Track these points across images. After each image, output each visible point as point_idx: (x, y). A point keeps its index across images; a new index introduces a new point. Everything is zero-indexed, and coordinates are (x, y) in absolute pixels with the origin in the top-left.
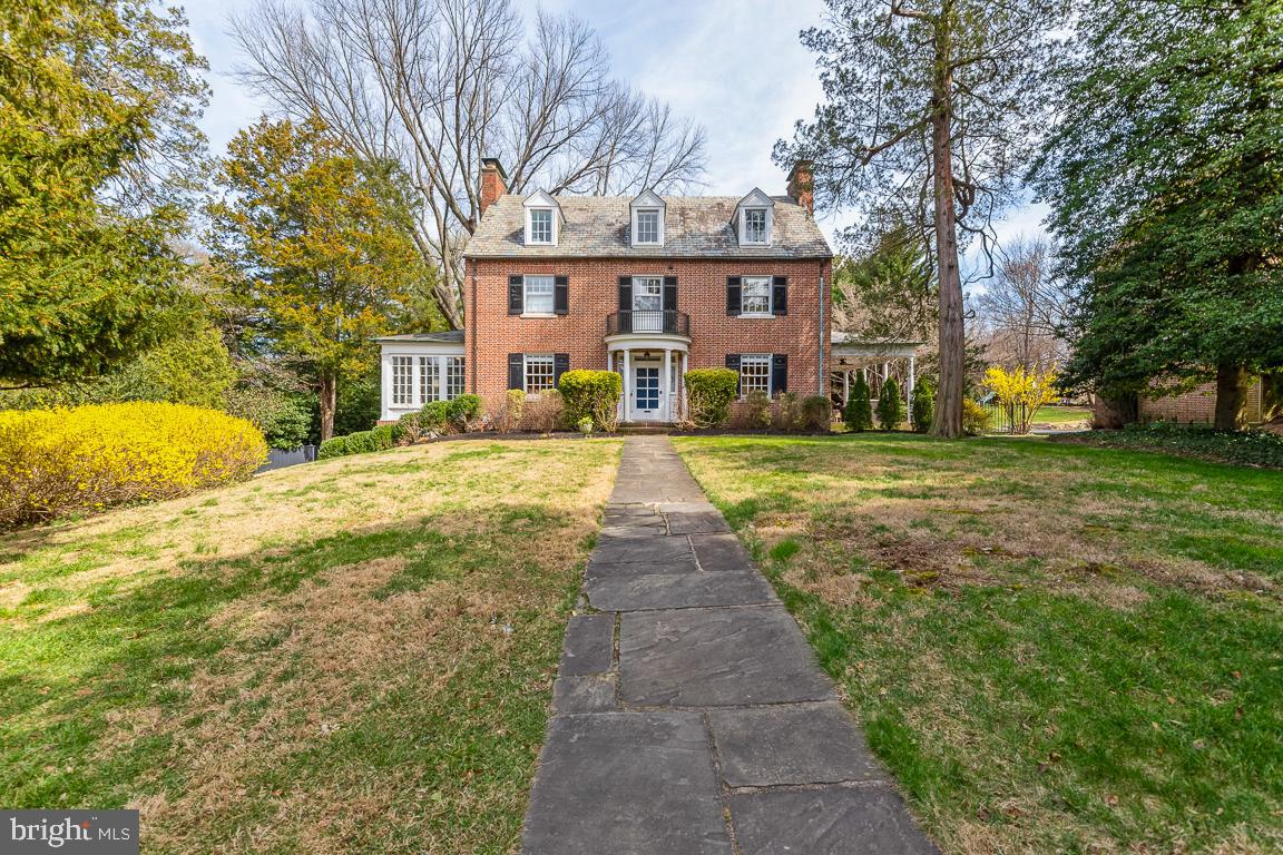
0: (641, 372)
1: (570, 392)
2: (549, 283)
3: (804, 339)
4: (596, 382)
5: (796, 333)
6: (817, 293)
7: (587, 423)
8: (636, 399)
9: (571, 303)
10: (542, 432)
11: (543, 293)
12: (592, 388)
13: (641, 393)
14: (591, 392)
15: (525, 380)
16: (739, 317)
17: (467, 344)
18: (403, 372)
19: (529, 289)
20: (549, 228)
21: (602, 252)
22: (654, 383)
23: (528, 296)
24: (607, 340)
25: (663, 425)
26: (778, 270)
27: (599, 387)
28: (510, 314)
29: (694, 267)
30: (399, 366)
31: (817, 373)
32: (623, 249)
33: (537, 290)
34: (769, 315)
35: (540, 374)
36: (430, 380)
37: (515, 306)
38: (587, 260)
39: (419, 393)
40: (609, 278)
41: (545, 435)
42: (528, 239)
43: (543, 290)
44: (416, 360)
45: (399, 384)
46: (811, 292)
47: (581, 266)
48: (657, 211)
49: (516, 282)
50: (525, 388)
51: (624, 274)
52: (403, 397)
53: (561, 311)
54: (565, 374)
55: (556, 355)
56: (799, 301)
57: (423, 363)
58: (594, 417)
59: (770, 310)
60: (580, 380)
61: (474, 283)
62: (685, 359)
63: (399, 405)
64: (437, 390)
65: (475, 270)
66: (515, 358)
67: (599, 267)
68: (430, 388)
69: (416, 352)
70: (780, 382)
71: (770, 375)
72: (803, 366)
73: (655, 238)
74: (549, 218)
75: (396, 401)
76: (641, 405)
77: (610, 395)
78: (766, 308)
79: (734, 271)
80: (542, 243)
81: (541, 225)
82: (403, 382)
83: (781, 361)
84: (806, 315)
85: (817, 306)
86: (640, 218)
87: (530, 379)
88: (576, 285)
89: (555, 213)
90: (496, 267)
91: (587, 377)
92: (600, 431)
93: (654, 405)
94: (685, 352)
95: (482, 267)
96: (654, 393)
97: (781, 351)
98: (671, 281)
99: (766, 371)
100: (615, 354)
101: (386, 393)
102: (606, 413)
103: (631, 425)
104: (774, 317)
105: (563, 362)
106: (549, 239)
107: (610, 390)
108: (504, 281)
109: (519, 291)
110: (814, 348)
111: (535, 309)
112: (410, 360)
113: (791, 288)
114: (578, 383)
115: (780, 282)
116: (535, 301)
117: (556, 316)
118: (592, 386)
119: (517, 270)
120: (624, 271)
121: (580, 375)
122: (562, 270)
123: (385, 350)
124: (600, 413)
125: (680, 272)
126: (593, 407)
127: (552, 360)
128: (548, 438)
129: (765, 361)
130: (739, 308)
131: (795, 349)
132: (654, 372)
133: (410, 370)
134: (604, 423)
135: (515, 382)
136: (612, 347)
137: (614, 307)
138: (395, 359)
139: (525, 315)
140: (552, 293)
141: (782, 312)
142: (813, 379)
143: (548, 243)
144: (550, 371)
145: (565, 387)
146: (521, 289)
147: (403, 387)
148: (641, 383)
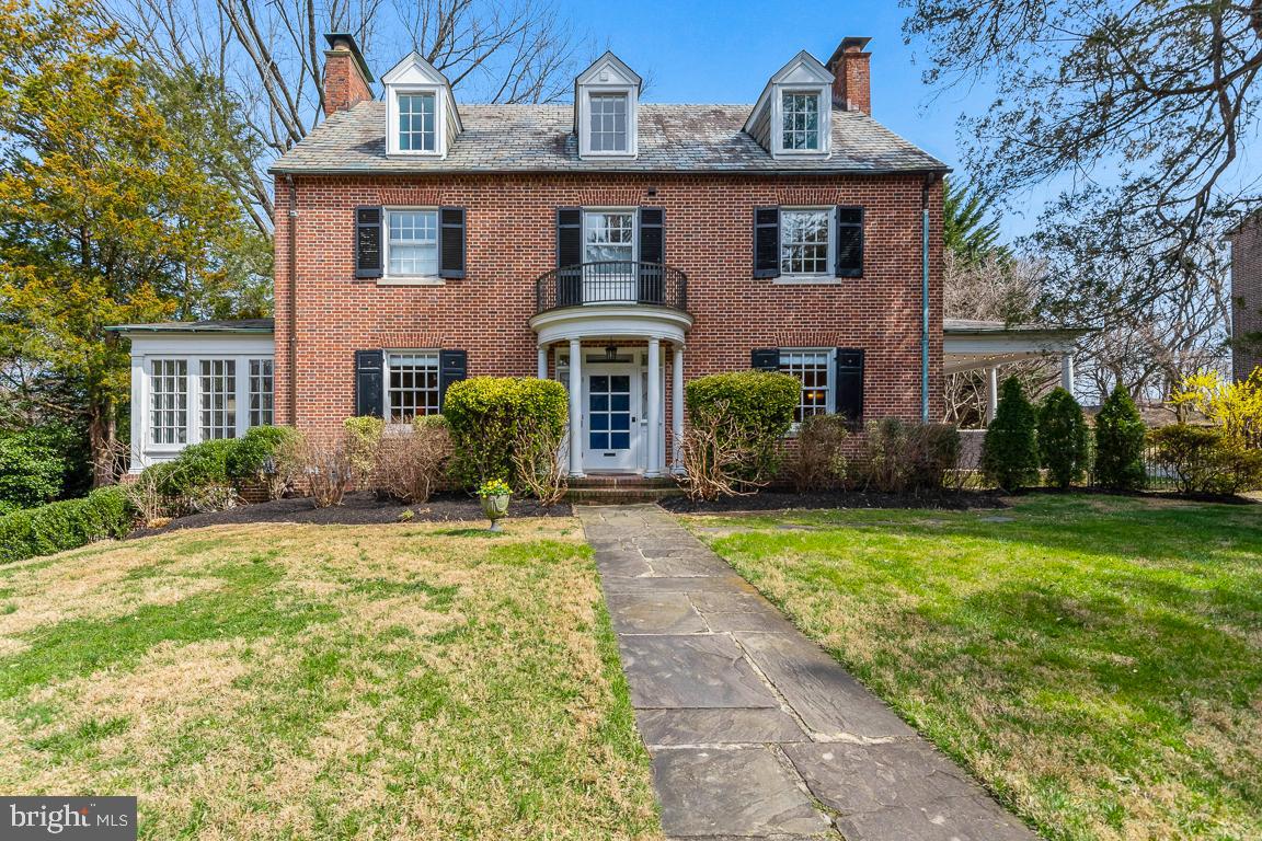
0: (597, 383)
1: (466, 420)
2: (431, 222)
3: (895, 319)
4: (516, 401)
5: (878, 309)
6: (918, 238)
7: (497, 491)
8: (589, 431)
9: (470, 257)
10: (407, 503)
11: (420, 242)
12: (508, 412)
13: (597, 422)
14: (507, 421)
15: (387, 399)
16: (776, 281)
17: (278, 334)
18: (171, 388)
19: (393, 235)
20: (430, 125)
21: (525, 164)
22: (623, 403)
23: (392, 248)
24: (537, 322)
25: (647, 483)
26: (847, 195)
27: (524, 410)
28: (358, 278)
29: (693, 192)
30: (164, 377)
31: (917, 383)
32: (563, 161)
33: (408, 235)
34: (829, 278)
35: (414, 389)
36: (219, 400)
37: (368, 261)
38: (499, 178)
39: (200, 424)
40: (538, 214)
41: (409, 513)
42: (394, 146)
43: (420, 235)
44: (194, 364)
45: (164, 409)
46: (905, 236)
47: (488, 191)
48: (625, 94)
49: (368, 221)
50: (387, 413)
51: (566, 205)
52: (171, 431)
53: (453, 273)
54: (455, 385)
55: (443, 352)
56: (885, 252)
57: (206, 371)
58: (511, 479)
59: (831, 268)
60: (484, 397)
61: (291, 221)
62: (679, 359)
63: (164, 447)
64: (232, 419)
65: (293, 198)
66: (367, 361)
67: (522, 192)
68: (219, 416)
69: (195, 351)
70: (852, 399)
71: (831, 386)
72: (890, 372)
73: (622, 145)
74: (430, 109)
75: (157, 440)
76: (598, 442)
77: (545, 426)
78: (822, 267)
79: (766, 197)
80: (418, 152)
81: (417, 120)
82: (171, 405)
83: (852, 362)
84: (898, 277)
85: (919, 260)
86: (594, 107)
87: (396, 397)
88: (479, 225)
89: (442, 96)
90: (331, 193)
91: (498, 391)
92: (528, 504)
93: (622, 442)
94: (680, 346)
95: (305, 192)
96: (622, 422)
97: (851, 342)
98: (651, 216)
99: (822, 379)
100: (552, 348)
101: (139, 425)
102: (537, 462)
103: (583, 484)
104: (839, 281)
105: (455, 364)
106: (430, 145)
107: (545, 415)
108: (346, 218)
109: (375, 236)
110: (912, 337)
111: (404, 271)
112: (183, 365)
113: (869, 228)
114: (480, 403)
115: (850, 218)
116: (403, 257)
117: (442, 282)
118: (508, 407)
119: (370, 198)
120: (565, 197)
121: (486, 387)
122: (453, 197)
123: (139, 347)
124: (526, 463)
125: (668, 199)
126: (510, 450)
127: (435, 362)
128: (418, 518)
129: (821, 361)
130: (776, 266)
131: (876, 339)
132: (622, 383)
133: (183, 383)
134: (532, 484)
135: (367, 402)
136: (547, 336)
137: (548, 262)
138: (157, 364)
139: (385, 280)
140: (435, 241)
141: (855, 271)
142: (910, 394)
143: (427, 152)
144: (432, 383)
145: (455, 412)
146: (377, 233)
147: (171, 414)
148: (598, 403)
